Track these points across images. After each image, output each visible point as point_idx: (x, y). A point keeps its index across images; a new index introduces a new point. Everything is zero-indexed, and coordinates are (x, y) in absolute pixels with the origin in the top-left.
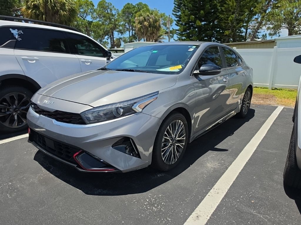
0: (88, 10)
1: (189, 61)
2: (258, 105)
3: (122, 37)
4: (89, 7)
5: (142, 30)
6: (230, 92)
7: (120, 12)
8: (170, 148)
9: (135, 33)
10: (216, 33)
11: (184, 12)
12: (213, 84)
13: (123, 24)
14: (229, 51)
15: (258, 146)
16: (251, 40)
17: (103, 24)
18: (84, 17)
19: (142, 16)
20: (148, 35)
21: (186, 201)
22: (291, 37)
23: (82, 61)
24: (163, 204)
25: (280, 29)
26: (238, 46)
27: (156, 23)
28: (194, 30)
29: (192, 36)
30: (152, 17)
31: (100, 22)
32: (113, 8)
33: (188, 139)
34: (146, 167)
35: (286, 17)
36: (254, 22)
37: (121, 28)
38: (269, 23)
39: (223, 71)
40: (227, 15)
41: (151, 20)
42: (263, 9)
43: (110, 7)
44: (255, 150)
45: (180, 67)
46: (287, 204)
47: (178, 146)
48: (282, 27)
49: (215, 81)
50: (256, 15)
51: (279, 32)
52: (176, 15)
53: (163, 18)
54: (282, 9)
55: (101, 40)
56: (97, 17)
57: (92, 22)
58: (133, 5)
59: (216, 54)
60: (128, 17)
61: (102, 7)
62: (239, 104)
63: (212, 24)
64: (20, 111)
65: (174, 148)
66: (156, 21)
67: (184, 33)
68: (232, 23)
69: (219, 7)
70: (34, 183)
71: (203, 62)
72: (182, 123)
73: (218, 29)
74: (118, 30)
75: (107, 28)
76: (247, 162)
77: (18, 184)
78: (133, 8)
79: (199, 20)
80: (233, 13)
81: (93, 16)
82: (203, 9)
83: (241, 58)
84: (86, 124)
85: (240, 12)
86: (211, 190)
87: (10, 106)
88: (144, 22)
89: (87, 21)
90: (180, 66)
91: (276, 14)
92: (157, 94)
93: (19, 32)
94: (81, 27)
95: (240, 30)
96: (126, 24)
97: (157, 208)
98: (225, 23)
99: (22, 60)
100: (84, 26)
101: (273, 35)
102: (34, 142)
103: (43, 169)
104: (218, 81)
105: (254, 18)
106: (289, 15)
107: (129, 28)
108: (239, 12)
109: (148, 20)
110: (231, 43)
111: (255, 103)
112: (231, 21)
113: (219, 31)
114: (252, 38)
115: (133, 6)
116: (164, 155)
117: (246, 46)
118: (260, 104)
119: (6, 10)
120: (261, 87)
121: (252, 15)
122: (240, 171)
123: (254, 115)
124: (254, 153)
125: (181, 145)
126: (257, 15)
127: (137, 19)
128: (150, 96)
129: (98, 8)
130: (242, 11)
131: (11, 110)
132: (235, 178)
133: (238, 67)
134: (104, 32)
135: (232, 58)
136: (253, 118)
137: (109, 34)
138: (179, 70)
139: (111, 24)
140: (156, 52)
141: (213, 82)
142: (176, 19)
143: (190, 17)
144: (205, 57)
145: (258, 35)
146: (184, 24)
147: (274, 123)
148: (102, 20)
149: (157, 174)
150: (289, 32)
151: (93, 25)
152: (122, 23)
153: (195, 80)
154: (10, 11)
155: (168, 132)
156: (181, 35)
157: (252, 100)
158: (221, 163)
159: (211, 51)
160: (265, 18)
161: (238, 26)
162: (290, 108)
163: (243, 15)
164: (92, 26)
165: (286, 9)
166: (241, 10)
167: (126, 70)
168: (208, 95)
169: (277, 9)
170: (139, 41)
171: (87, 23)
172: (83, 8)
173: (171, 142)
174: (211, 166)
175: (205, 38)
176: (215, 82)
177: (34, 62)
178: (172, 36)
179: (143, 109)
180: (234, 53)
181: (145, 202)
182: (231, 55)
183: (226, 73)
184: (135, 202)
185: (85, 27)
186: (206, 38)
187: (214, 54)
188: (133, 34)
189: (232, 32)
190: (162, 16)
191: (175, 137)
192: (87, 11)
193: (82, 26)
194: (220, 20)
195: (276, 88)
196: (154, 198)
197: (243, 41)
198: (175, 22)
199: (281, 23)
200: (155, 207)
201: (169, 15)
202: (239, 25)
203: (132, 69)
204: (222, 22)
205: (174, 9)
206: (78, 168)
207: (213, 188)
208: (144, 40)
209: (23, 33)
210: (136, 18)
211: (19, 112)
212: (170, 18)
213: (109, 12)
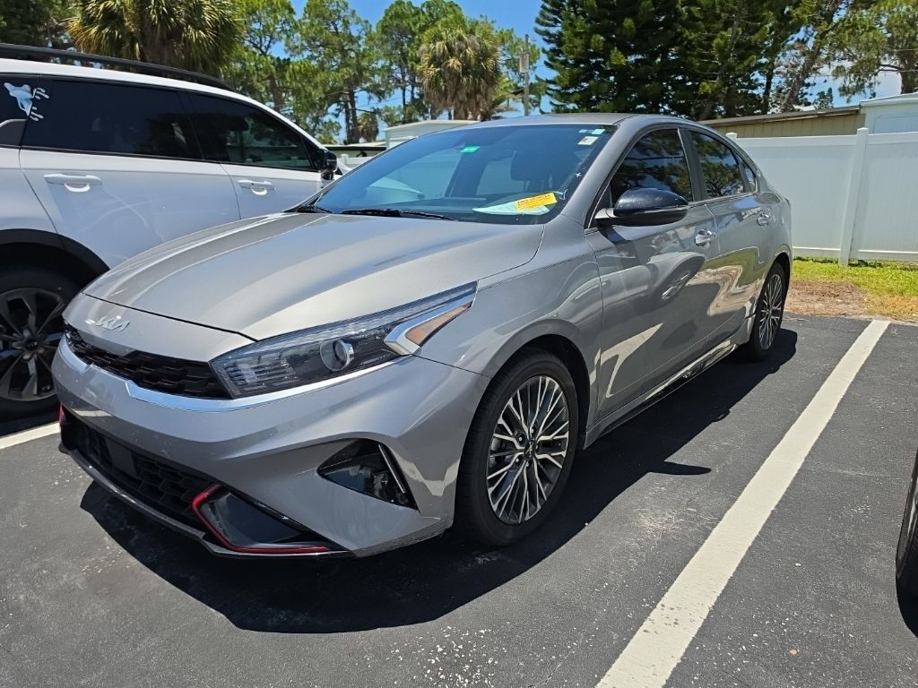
0: (277, 26)
1: (579, 180)
2: (806, 317)
3: (381, 106)
4: (277, 15)
5: (442, 84)
6: (718, 277)
7: (374, 30)
8: (516, 471)
9: (421, 95)
10: (673, 89)
11: (571, 25)
12: (661, 251)
13: (383, 67)
14: (714, 145)
15: (810, 454)
16: (784, 111)
17: (322, 66)
18: (263, 48)
19: (441, 39)
20: (461, 97)
21: (568, 650)
22: (910, 98)
23: (244, 186)
24: (490, 662)
25: (876, 74)
26: (741, 129)
27: (484, 60)
28: (603, 82)
29: (599, 99)
30: (473, 43)
31: (314, 63)
32: (353, 17)
33: (579, 436)
34: (437, 534)
35: (896, 34)
36: (794, 52)
37: (377, 79)
38: (839, 54)
39: (693, 211)
40: (709, 31)
41: (469, 51)
42: (821, 9)
43: (342, 14)
44: (800, 470)
45: (551, 199)
46: (911, 663)
47: (544, 461)
48: (881, 68)
49: (668, 242)
50: (799, 31)
51: (871, 85)
52: (547, 33)
53: (507, 45)
54: (882, 8)
55: (317, 117)
56: (302, 45)
57: (287, 61)
58: (414, 5)
59: (671, 154)
60: (399, 45)
61: (317, 16)
62: (747, 314)
63: (659, 60)
64: (46, 349)
65: (530, 469)
66: (484, 54)
67: (571, 91)
68: (724, 57)
69: (682, 6)
70: (74, 590)
71: (631, 182)
72: (557, 386)
73: (680, 78)
74: (368, 85)
75: (335, 81)
76: (773, 512)
77: (22, 593)
78: (414, 15)
79: (619, 49)
80: (727, 25)
81: (291, 44)
82: (633, 15)
83: (754, 165)
84: (231, 398)
85: (749, 19)
86: (651, 610)
87: (10, 332)
88: (448, 59)
89: (272, 58)
90: (552, 195)
91: (864, 27)
92: (470, 293)
93: (36, 94)
94: (255, 78)
95: (747, 79)
96: (394, 67)
97: (470, 678)
98: (702, 56)
99: (45, 183)
100: (266, 76)
101: (854, 94)
102: (76, 451)
103: (107, 539)
104: (680, 241)
105: (793, 38)
106: (903, 27)
107: (403, 77)
108: (745, 19)
109: (461, 51)
110: (719, 120)
111: (797, 309)
112: (720, 50)
113: (684, 81)
114: (785, 105)
115: (413, 8)
116: (495, 493)
117: (768, 128)
118: (812, 312)
119: (23, 28)
120: (814, 256)
121: (786, 30)
122: (750, 544)
123: (794, 351)
124: (795, 478)
125: (553, 457)
126: (803, 29)
127: (426, 49)
128: (447, 298)
129: (305, 18)
130: (754, 19)
131: (14, 344)
132: (734, 569)
133: (744, 195)
134: (325, 93)
135: (723, 167)
136: (792, 360)
137: (341, 99)
138: (546, 210)
139: (348, 69)
140: (473, 149)
141: (662, 245)
142: (548, 47)
143: (592, 40)
144: (636, 166)
145: (806, 94)
146: (571, 62)
147: (858, 377)
148: (320, 54)
149: (473, 553)
150: (903, 81)
151: (291, 71)
152: (381, 63)
153: (601, 241)
154: (38, 34)
155: (508, 417)
156: (564, 96)
157: (788, 299)
158: (686, 516)
159: (655, 145)
160: (829, 40)
161: (741, 67)
162: (912, 324)
163: (757, 29)
164: (287, 75)
165: (895, 10)
166: (751, 15)
167: (375, 211)
168: (645, 288)
169: (867, 8)
170: (433, 118)
171: (273, 64)
172: (260, 21)
173: (521, 451)
174: (652, 525)
175: (639, 106)
176: (670, 244)
177: (87, 188)
178: (535, 101)
179: (421, 345)
180: (730, 150)
181: (430, 657)
182: (721, 157)
183: (703, 218)
184: (399, 654)
185: (268, 78)
186: (642, 106)
187: (665, 154)
188: (416, 97)
189: (724, 86)
190: (505, 37)
191: (534, 434)
192: (271, 29)
193: (259, 75)
194: (687, 47)
195: (862, 261)
196: (462, 642)
197: (758, 114)
198: (544, 57)
199: (878, 55)
200: (465, 675)
201: (527, 36)
202: (746, 63)
203: (393, 209)
204: (690, 55)
205: (542, 14)
206: (207, 543)
207: (659, 605)
208: (450, 114)
209: (47, 97)
210: (423, 47)
211: (41, 351)
212: (527, 44)
213: (339, 31)
